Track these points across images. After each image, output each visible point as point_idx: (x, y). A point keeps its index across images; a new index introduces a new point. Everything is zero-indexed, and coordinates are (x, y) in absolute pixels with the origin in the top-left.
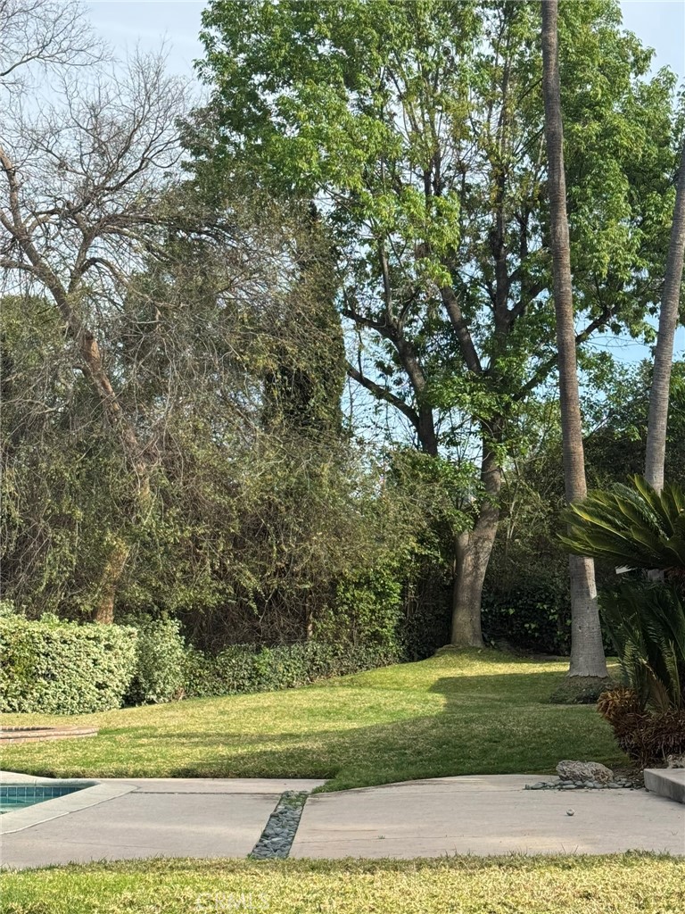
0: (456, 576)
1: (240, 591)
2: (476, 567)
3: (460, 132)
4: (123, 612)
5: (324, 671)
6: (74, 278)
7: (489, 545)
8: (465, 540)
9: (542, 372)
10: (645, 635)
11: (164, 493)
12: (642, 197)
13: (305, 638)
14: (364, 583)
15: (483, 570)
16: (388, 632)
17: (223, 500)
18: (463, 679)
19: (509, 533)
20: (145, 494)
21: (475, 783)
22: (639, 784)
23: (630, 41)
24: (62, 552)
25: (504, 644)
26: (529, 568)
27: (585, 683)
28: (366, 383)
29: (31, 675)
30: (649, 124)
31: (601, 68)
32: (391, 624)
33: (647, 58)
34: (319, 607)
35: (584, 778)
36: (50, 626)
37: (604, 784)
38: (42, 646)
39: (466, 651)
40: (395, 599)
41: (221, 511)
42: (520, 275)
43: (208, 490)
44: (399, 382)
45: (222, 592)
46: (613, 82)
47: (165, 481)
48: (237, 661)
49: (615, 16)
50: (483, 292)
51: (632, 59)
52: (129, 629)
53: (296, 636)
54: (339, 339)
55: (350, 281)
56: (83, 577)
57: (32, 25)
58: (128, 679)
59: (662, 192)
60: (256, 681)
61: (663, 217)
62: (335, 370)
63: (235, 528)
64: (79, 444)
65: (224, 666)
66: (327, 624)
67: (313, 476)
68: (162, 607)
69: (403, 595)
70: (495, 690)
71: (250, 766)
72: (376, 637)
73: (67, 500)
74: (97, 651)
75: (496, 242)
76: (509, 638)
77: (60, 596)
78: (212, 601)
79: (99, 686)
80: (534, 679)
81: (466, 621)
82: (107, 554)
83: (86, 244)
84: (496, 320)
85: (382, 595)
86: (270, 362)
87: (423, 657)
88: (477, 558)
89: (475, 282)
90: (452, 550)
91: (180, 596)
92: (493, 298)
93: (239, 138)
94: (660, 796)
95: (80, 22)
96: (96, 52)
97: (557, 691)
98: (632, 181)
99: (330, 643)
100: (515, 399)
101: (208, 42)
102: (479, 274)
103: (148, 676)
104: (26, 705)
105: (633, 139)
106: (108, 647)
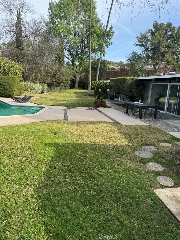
0: (76, 80)
1: (53, 82)
2: (78, 79)
3: (78, 28)
4: (40, 83)
5: (62, 90)
6: (33, 42)
7: (79, 77)
8: (77, 76)
9: (86, 58)
10: (98, 96)
11: (45, 70)
12: (98, 39)
13: (60, 86)
14: (66, 81)
15: (78, 80)
16: (68, 86)
17: (51, 71)
18: (76, 92)
19: (81, 76)
20: (42, 69)
21: (81, 108)
22: (96, 110)
23: (98, 19)
24: (33, 76)
25: (80, 88)
26: (83, 80)
27: (89, 94)
28: (67, 57)
29: (31, 89)
30: (100, 29)
31: (95, 22)
32: (69, 85)
33: (100, 21)
34: (61, 83)
35: (92, 109)
36: (32, 84)
37: (93, 109)
38: (32, 87)
39: (76, 88)
40: (69, 82)
41: (51, 72)
42: (84, 46)
43: (49, 69)
44: (70, 57)
45: (51, 81)
46: (96, 24)
47: (45, 68)
48: (53, 88)
49: (97, 15)
50: (80, 47)
51: (98, 21)
52: (41, 85)
53: (59, 86)
54: (64, 53)
55: (65, 44)
56: (36, 79)
57: (27, 7)
58: (41, 90)
59: (100, 38)
60: (54, 91)
61: (100, 41)
62: (63, 56)
63: (52, 74)
64: (35, 63)
65: (51, 89)
66: (62, 85)
67: (61, 69)
68: (45, 82)
69: (70, 82)
70: (80, 93)
71: (59, 105)
72: (67, 86)
73: (34, 70)
74: (38, 87)
75: (82, 41)
76: (81, 87)
77: (33, 81)
78: (50, 82)
79: (38, 91)
80: (83, 93)
81: (76, 85)
82: (38, 76)
83: (35, 38)
84: (81, 51)
85: (68, 82)
86: (57, 56)
87: (72, 89)
88: (78, 78)
89: (79, 46)
90: (75, 77)
91: (47, 81)
92: (81, 48)
93: (52, 25)
94: (98, 111)
95: (33, 8)
96: (35, 12)
97: (86, 95)
98: (97, 36)
99: (62, 87)
100: (83, 61)
101: (49, 13)
102: (79, 45)
103: (43, 90)
104: (31, 93)
105: (98, 31)
106: (39, 87)
